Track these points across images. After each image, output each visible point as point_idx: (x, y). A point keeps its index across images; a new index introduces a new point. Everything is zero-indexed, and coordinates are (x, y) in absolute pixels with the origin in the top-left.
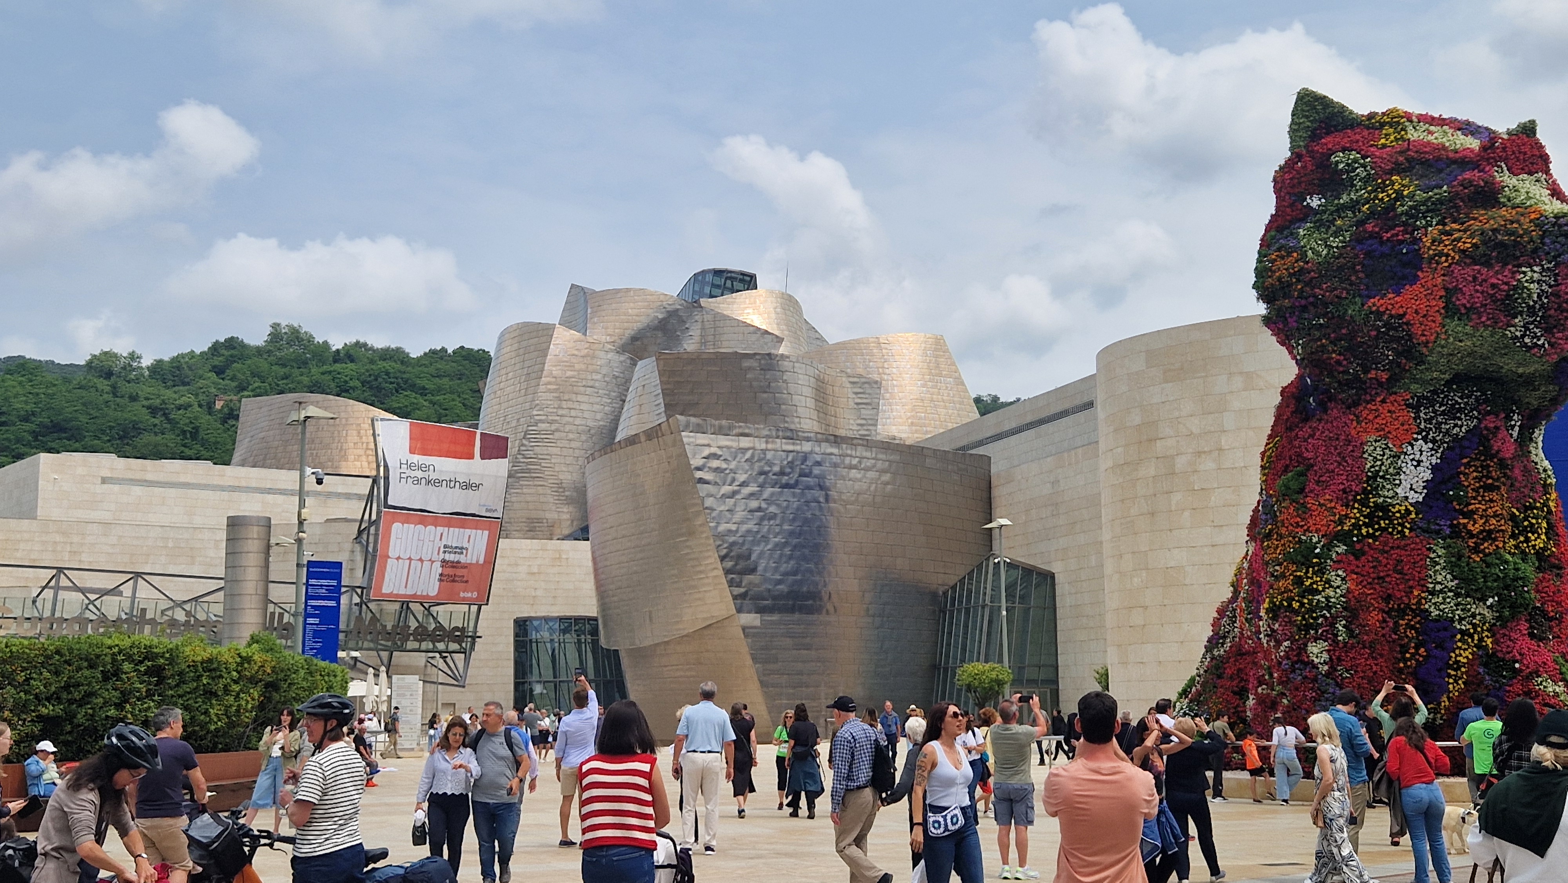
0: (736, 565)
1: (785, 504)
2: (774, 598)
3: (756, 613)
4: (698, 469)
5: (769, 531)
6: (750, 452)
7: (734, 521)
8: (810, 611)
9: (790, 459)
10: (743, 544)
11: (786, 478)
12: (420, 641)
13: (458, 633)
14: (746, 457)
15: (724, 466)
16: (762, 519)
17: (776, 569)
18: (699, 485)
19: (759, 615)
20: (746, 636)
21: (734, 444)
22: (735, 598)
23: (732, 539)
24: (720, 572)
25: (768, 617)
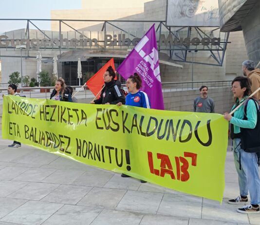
12: (196, 45)
13: (217, 41)
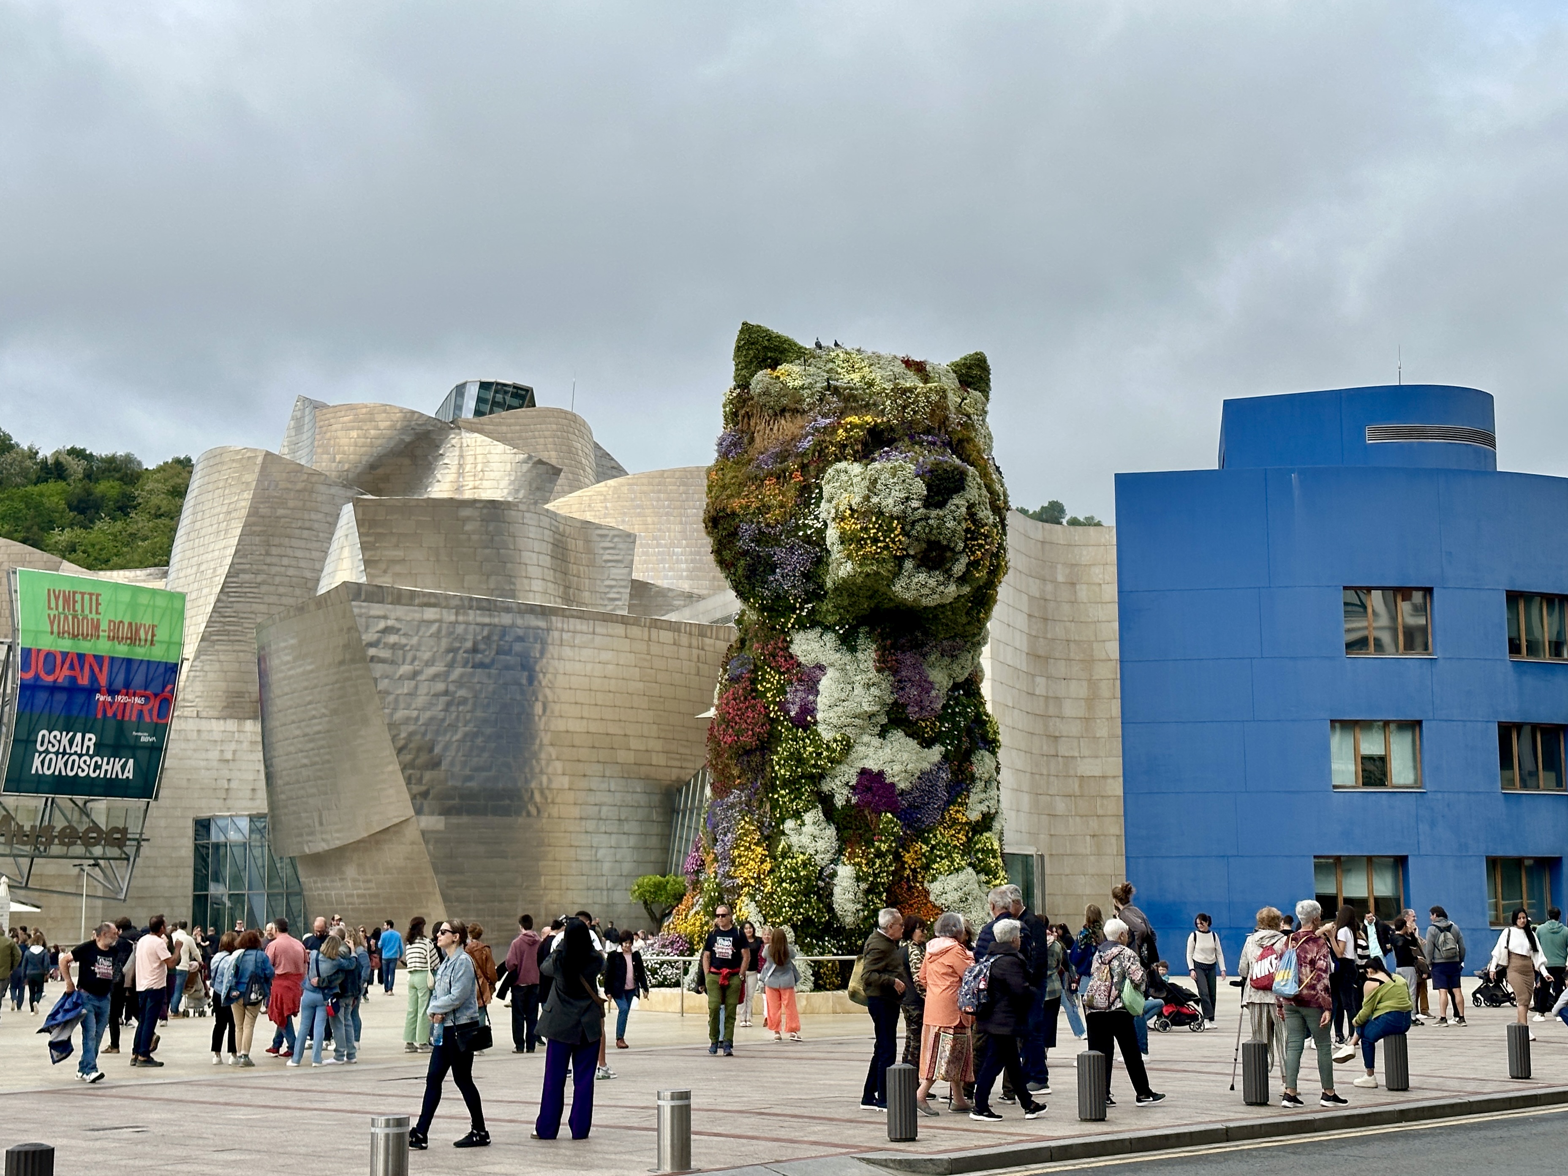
0: (417, 757)
1: (478, 687)
2: (462, 797)
3: (440, 814)
4: (371, 645)
5: (458, 717)
6: (437, 625)
7: (414, 706)
8: (506, 812)
9: (485, 633)
10: (424, 734)
11: (480, 656)
14: (431, 632)
15: (404, 641)
16: (449, 704)
17: (464, 764)
18: (372, 665)
19: (443, 818)
20: (427, 842)
21: (417, 616)
22: (413, 798)
23: (412, 728)
24: (397, 767)
25: (454, 820)
